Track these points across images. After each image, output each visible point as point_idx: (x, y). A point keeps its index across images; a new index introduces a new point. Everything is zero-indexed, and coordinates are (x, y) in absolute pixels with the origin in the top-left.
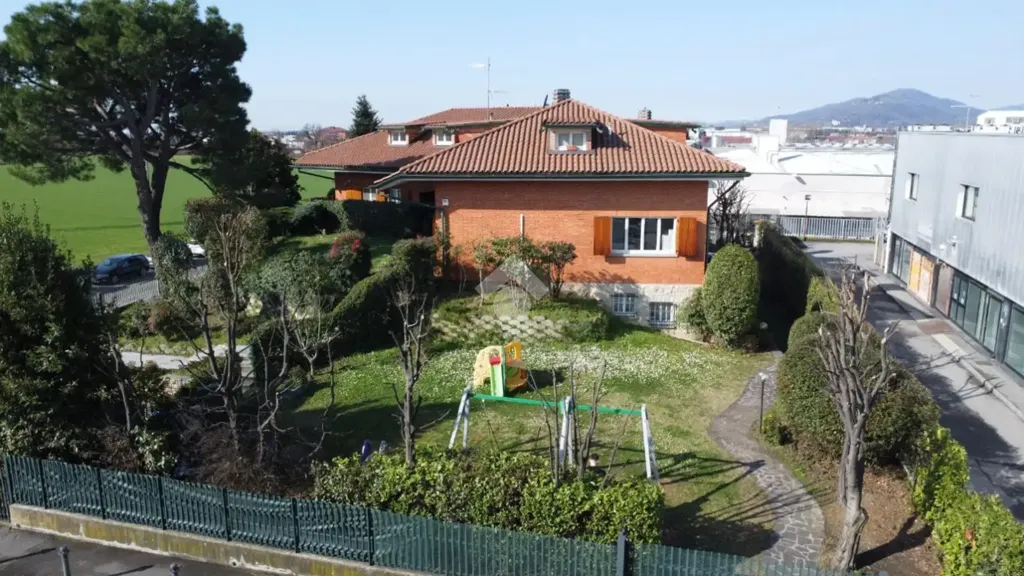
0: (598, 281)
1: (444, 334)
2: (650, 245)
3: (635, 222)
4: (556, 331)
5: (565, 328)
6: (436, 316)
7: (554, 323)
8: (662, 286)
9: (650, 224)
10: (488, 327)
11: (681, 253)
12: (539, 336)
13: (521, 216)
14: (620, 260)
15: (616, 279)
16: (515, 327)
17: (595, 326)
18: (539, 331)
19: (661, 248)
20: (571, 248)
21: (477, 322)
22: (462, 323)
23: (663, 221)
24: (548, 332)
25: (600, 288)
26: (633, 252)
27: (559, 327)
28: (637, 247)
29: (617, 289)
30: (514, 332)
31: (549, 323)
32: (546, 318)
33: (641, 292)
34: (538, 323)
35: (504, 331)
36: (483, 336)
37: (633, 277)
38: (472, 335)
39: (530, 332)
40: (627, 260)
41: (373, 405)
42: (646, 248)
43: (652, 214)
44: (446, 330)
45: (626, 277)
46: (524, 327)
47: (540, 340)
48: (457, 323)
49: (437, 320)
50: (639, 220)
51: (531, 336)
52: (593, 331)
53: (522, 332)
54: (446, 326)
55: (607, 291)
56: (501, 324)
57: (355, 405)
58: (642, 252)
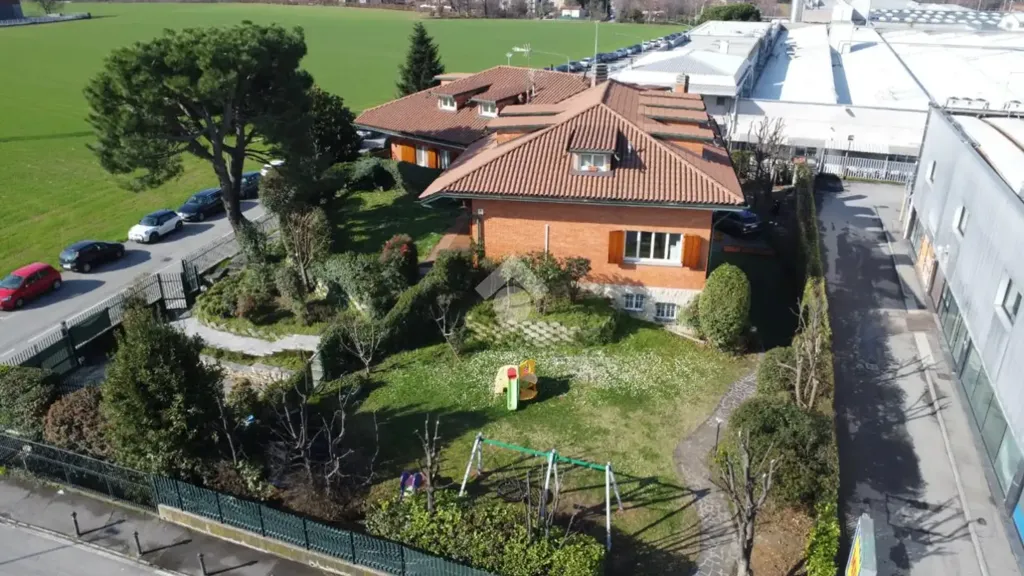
0: (611, 283)
1: (476, 333)
2: (659, 254)
3: (646, 236)
4: (569, 336)
5: (577, 334)
6: (469, 317)
7: (568, 329)
8: (667, 290)
9: (660, 238)
10: (513, 330)
11: (685, 264)
12: (555, 340)
13: (547, 226)
14: (632, 266)
15: (627, 281)
16: (534, 331)
17: (603, 331)
18: (555, 335)
19: (669, 258)
20: (587, 262)
21: (503, 325)
22: (491, 325)
23: (672, 236)
24: (563, 336)
25: (614, 288)
26: (644, 260)
27: (572, 333)
28: (648, 256)
29: (628, 290)
30: (533, 335)
31: (563, 329)
32: (561, 324)
33: (649, 294)
34: (555, 328)
35: (526, 334)
36: (508, 337)
37: (642, 281)
38: (499, 336)
39: (548, 336)
40: (638, 267)
41: (416, 409)
42: (655, 257)
43: (661, 230)
44: (477, 330)
45: (636, 280)
46: (542, 332)
47: (556, 344)
48: (487, 325)
49: (471, 322)
50: (650, 234)
51: (548, 339)
52: (600, 336)
53: (541, 335)
54: (478, 327)
55: (619, 291)
56: (523, 327)
57: (402, 409)
58: (651, 260)
